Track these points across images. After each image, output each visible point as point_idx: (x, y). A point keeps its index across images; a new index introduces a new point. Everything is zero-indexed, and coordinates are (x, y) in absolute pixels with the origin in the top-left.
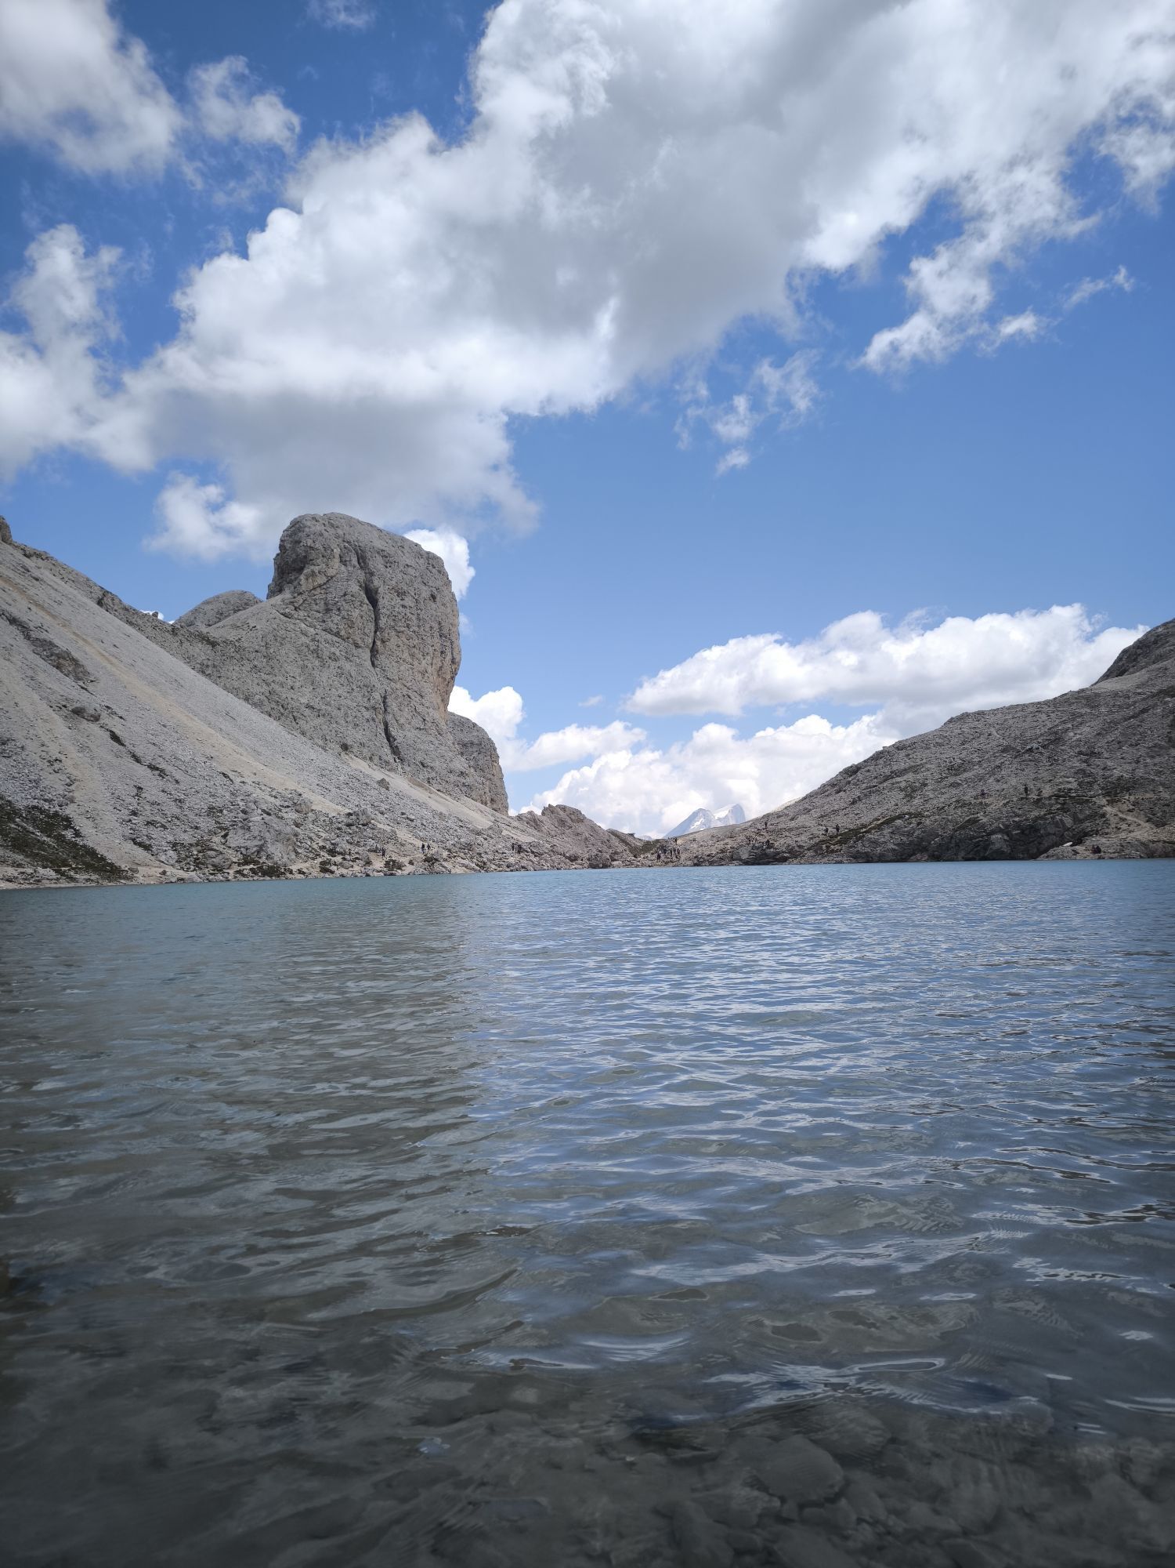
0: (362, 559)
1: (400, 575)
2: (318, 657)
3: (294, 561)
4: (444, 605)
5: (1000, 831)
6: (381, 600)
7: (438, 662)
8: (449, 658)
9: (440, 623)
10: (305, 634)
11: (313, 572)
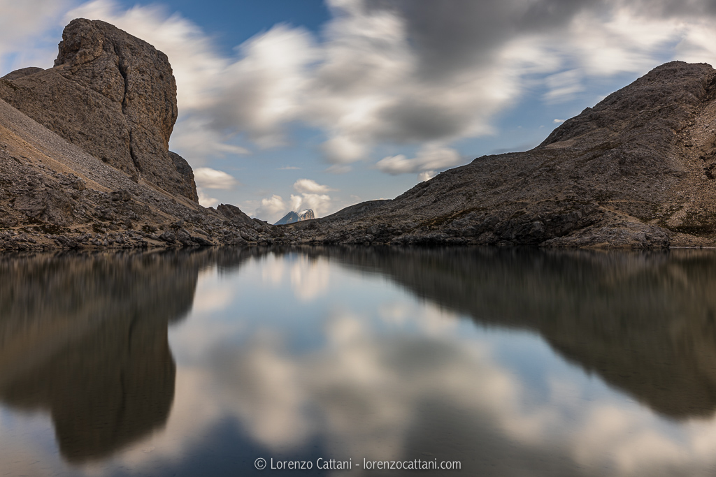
0: (117, 50)
1: (141, 61)
2: (87, 104)
3: (72, 45)
4: (168, 82)
5: (539, 219)
6: (129, 74)
7: (164, 115)
8: (170, 113)
9: (165, 93)
10: (79, 89)
11: (85, 52)
